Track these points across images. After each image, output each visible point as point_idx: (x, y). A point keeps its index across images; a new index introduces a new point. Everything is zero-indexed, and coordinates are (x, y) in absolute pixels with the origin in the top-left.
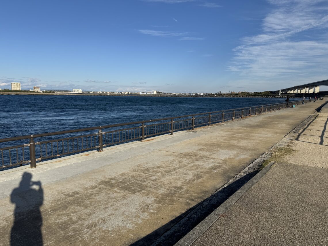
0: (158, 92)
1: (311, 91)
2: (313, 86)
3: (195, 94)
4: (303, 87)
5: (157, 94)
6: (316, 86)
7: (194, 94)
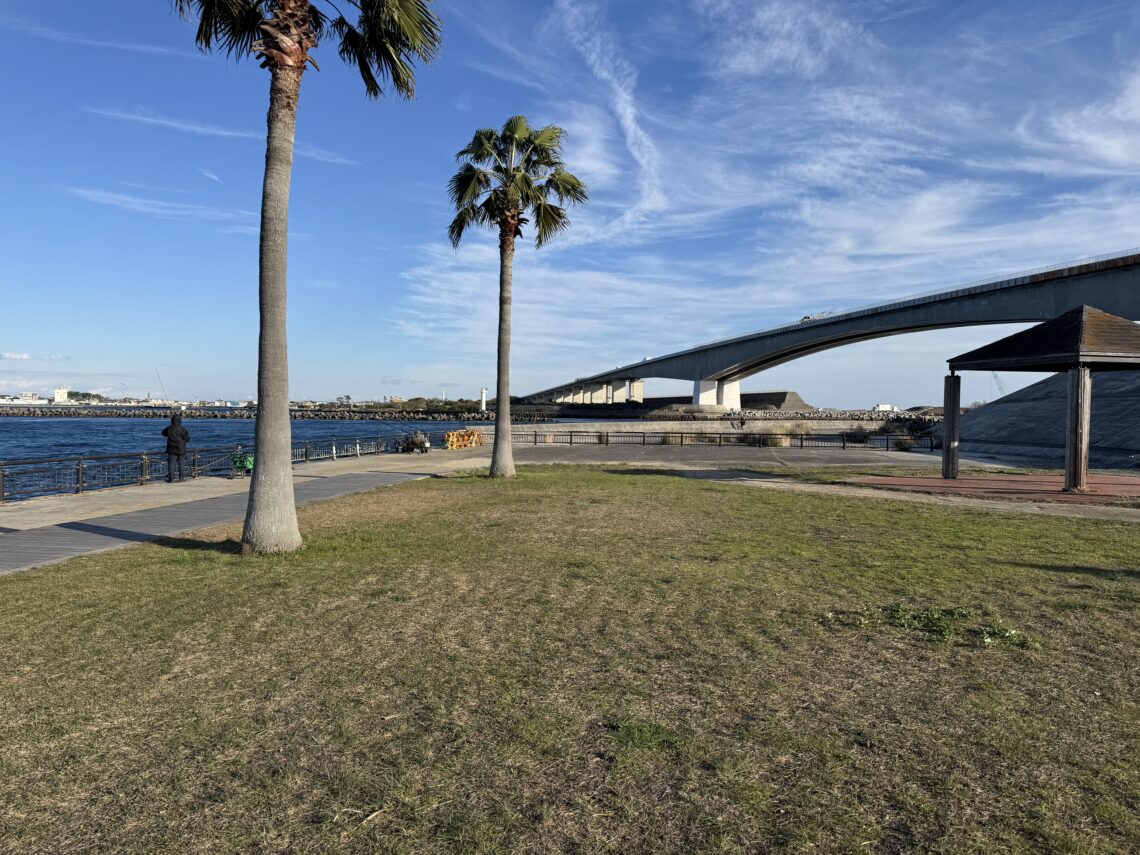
0: (71, 395)
1: (621, 396)
2: (624, 380)
3: (246, 404)
4: (598, 383)
5: (73, 402)
6: (632, 380)
7: (243, 405)
